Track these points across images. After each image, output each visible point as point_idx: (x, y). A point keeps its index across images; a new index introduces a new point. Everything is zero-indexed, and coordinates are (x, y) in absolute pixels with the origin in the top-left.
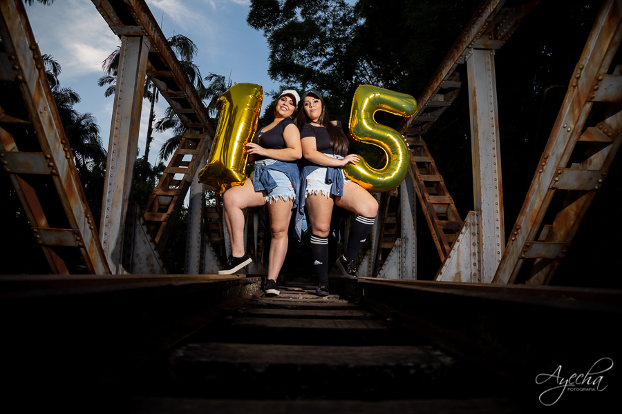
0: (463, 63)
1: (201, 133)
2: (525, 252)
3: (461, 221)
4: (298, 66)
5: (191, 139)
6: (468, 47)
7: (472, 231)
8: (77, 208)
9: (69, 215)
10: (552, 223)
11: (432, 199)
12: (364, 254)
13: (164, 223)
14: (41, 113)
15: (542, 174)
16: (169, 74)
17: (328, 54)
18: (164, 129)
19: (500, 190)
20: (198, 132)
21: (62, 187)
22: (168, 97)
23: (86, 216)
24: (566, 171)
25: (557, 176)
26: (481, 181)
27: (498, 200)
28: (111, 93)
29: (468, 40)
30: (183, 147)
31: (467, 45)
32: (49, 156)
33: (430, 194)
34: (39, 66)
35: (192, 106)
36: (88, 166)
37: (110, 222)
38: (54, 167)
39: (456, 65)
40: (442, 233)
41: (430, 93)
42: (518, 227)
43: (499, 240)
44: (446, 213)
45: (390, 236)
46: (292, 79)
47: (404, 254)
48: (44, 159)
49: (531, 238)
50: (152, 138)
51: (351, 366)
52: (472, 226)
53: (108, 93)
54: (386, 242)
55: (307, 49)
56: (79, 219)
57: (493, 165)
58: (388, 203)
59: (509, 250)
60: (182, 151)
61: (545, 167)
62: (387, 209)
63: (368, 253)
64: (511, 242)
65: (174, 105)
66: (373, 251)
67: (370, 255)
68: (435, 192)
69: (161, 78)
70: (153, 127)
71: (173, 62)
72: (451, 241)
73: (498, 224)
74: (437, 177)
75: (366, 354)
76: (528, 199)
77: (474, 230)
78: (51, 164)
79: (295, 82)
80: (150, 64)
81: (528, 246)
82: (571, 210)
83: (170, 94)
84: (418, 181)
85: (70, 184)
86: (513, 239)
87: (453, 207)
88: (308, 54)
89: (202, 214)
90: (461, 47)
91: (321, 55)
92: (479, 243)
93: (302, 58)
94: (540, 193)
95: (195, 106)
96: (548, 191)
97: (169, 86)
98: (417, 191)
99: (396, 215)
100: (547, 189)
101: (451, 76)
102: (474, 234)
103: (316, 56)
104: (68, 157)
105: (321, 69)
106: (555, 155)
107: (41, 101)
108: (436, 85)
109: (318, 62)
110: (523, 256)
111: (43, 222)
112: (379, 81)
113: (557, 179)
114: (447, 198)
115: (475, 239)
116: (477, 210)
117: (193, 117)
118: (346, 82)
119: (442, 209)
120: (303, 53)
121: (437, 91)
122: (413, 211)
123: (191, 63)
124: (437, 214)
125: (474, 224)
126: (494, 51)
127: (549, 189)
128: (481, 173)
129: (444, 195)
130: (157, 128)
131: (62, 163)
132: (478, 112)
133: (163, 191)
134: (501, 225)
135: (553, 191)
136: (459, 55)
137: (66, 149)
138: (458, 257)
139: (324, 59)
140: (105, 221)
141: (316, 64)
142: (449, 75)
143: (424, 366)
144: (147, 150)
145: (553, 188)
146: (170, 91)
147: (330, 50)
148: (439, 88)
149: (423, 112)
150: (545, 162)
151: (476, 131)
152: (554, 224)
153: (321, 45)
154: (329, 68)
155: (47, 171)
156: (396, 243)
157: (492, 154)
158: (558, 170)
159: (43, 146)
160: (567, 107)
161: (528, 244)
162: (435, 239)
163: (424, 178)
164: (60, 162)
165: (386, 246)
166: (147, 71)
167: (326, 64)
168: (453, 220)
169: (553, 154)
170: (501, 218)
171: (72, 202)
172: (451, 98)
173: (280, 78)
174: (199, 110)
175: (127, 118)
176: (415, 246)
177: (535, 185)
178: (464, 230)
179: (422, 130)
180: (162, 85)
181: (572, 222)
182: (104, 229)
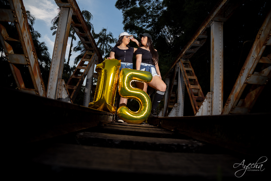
0: (209, 27)
1: (93, 52)
2: (232, 111)
3: (204, 97)
4: (136, 27)
5: (88, 55)
6: (212, 20)
7: (209, 101)
8: (38, 80)
9: (34, 83)
10: (244, 99)
11: (192, 87)
12: (161, 110)
13: (75, 90)
14: (25, 37)
15: (241, 77)
16: (80, 25)
17: (150, 22)
18: (77, 51)
19: (222, 84)
20: (91, 52)
21: (32, 70)
22: (80, 36)
23: (41, 84)
24: (252, 76)
25: (248, 78)
26: (214, 79)
27: (221, 88)
28: (55, 34)
29: (212, 17)
30: (84, 58)
31: (211, 19)
32: (27, 56)
33: (191, 85)
34: (25, 17)
35: (89, 40)
36: (43, 65)
37: (51, 88)
38: (29, 61)
39: (206, 28)
40: (195, 101)
41: (194, 40)
42: (229, 100)
43: (220, 106)
44: (198, 93)
45: (172, 102)
46: (133, 32)
47: (178, 110)
48: (25, 58)
49: (235, 105)
50: (71, 55)
51: (157, 143)
52: (209, 99)
53: (54, 34)
54: (170, 105)
55: (141, 19)
56: (38, 85)
57: (220, 73)
58: (172, 88)
59: (225, 110)
60: (84, 60)
61: (243, 74)
62: (172, 90)
63: (162, 109)
64: (226, 106)
65: (82, 39)
66: (164, 109)
67: (163, 110)
68: (193, 84)
69: (77, 27)
70: (72, 50)
71: (82, 20)
72: (199, 105)
73: (221, 99)
74: (195, 77)
75: (164, 140)
76: (234, 88)
77: (210, 100)
78: (28, 60)
79: (135, 34)
80: (72, 20)
81: (233, 108)
82: (253, 93)
83: (80, 34)
84: (186, 78)
85: (35, 70)
86: (227, 105)
87: (201, 90)
88: (141, 22)
89: (91, 88)
90: (209, 20)
91: (146, 22)
92: (212, 106)
93: (139, 23)
94: (240, 85)
95: (91, 40)
96: (244, 84)
97: (80, 31)
98: (185, 83)
99: (175, 93)
100: (243, 83)
101: (203, 33)
102: (209, 102)
103: (144, 22)
104: (35, 57)
105: (146, 28)
106: (248, 69)
107: (25, 32)
108: (196, 37)
109: (145, 25)
110: (231, 112)
111: (23, 85)
112: (171, 35)
113: (248, 79)
114: (198, 87)
115: (210, 105)
116: (212, 92)
117: (90, 45)
118: (157, 35)
119: (196, 91)
120: (139, 21)
121: (197, 39)
122: (183, 92)
123: (90, 23)
124: (194, 93)
125: (210, 98)
126: (223, 22)
127: (244, 83)
128: (214, 76)
129: (197, 85)
130: (74, 50)
131: (32, 60)
132: (214, 49)
133: (75, 76)
134: (222, 99)
135: (246, 84)
136: (208, 23)
137: (34, 54)
138: (202, 112)
139: (148, 24)
140: (49, 87)
141: (144, 26)
142: (203, 32)
143: (190, 145)
144: (69, 60)
145: (246, 83)
146: (80, 33)
147: (150, 20)
148: (198, 38)
149: (190, 49)
150: (243, 71)
151: (213, 57)
152: (245, 99)
153: (147, 18)
154: (150, 28)
155: (26, 63)
156: (175, 105)
157: (220, 68)
158: (248, 75)
159: (25, 52)
160: (254, 47)
161: (233, 107)
162: (192, 104)
163: (189, 77)
164: (31, 60)
165: (170, 106)
166: (71, 23)
167: (148, 27)
168: (201, 96)
169: (247, 68)
170: (222, 96)
171: (36, 77)
172: (203, 43)
173: (128, 31)
174: (92, 42)
175: (61, 43)
176: (183, 107)
177: (238, 82)
178: (205, 100)
179: (189, 56)
180: (77, 30)
181: (253, 99)
182: (49, 91)
